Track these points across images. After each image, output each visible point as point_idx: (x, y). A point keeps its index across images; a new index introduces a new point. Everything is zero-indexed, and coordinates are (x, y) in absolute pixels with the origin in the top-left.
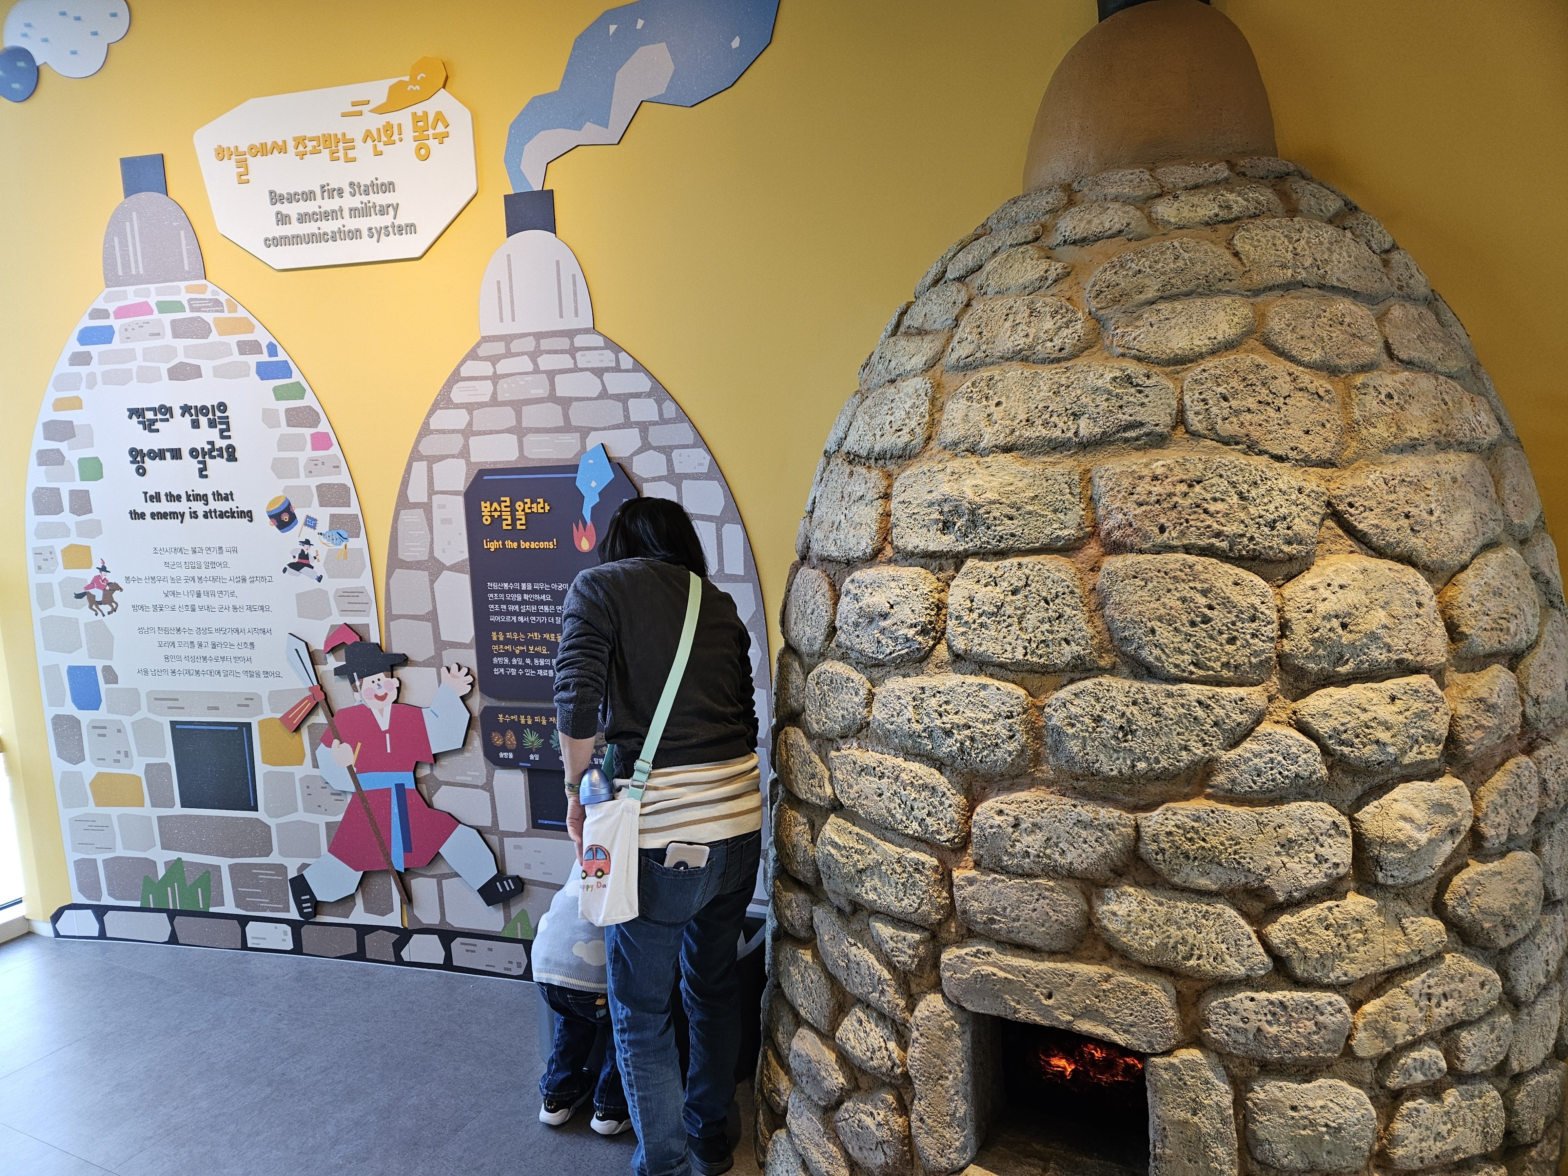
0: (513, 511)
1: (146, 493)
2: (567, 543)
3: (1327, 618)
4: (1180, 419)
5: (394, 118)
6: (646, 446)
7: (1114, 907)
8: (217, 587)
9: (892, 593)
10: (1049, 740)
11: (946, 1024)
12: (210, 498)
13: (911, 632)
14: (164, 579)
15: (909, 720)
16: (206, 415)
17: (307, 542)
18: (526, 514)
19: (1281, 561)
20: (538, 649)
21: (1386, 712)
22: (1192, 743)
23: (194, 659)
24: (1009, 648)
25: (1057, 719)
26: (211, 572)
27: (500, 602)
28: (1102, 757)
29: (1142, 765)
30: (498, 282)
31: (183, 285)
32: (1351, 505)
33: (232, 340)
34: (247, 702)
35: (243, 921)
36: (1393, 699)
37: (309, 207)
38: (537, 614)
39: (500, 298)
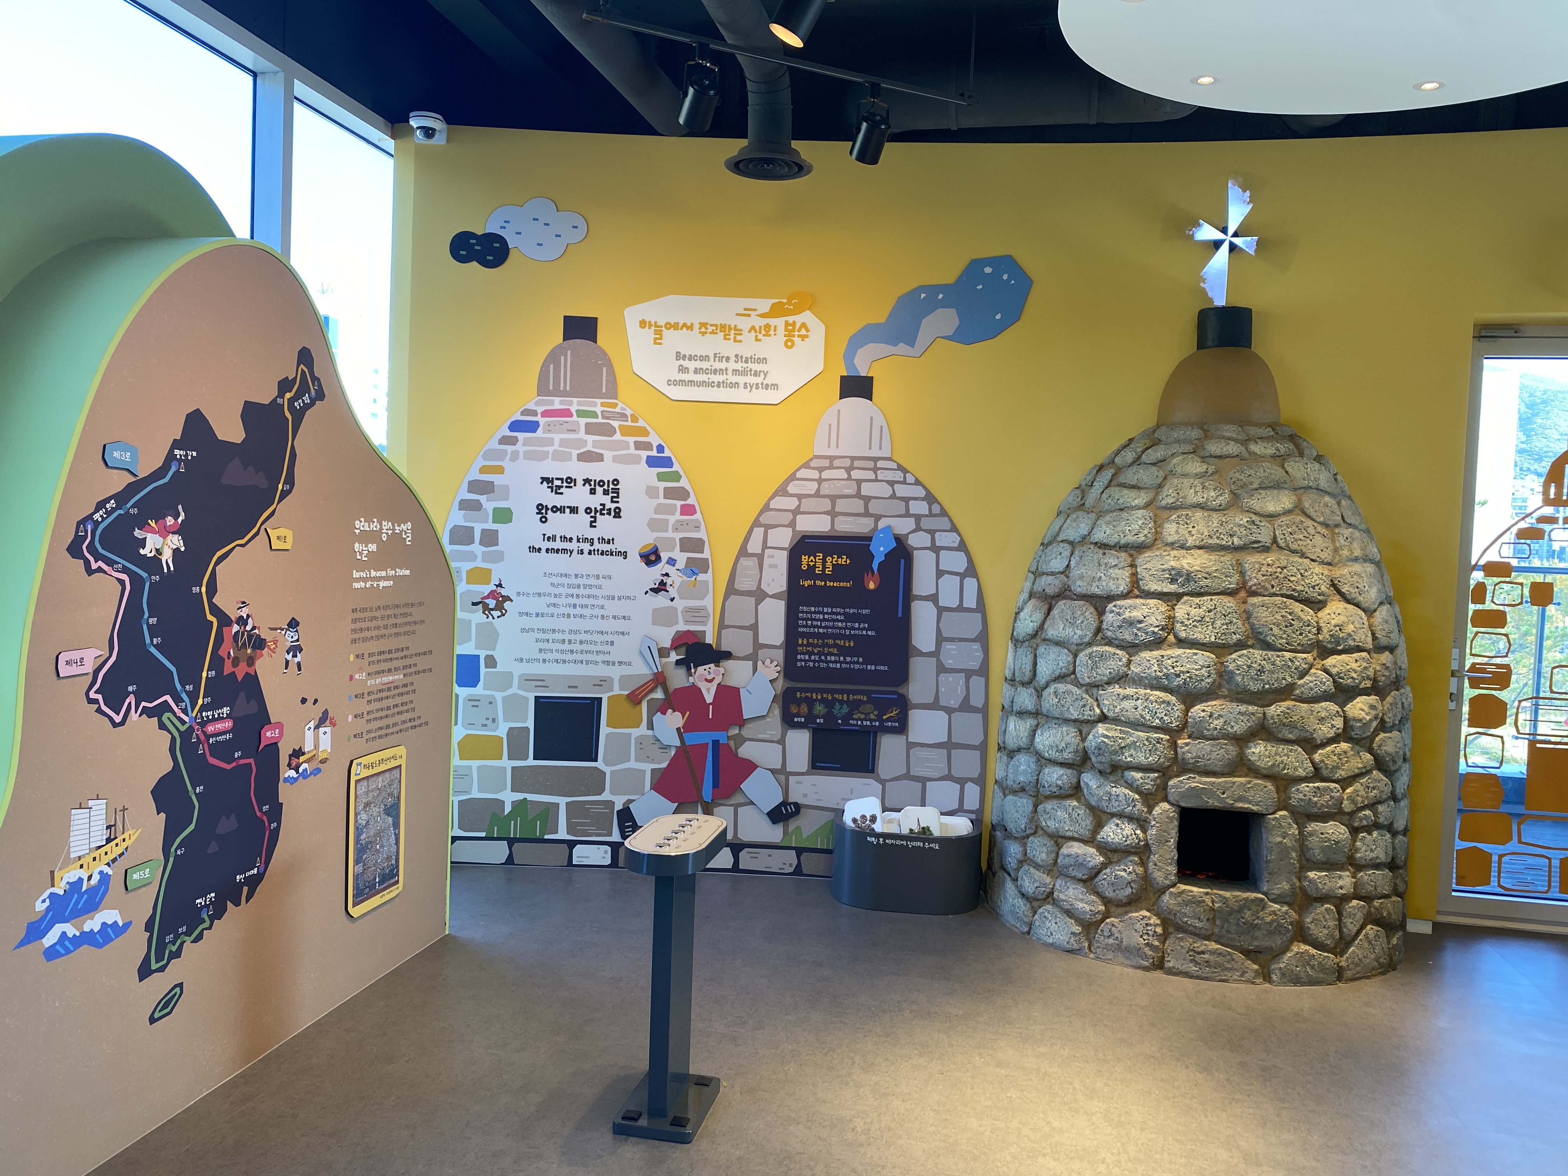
0: (824, 562)
1: (544, 535)
2: (860, 584)
3: (1335, 626)
4: (1275, 540)
5: (773, 322)
6: (918, 529)
7: (1253, 750)
8: (591, 601)
9: (1146, 611)
10: (1226, 677)
11: (1171, 815)
12: (596, 541)
13: (1156, 629)
14: (549, 595)
15: (1155, 671)
16: (601, 486)
17: (667, 575)
18: (833, 565)
19: (1316, 603)
20: (831, 650)
21: (1354, 666)
22: (1287, 677)
23: (563, 652)
24: (1208, 636)
25: (1232, 667)
26: (587, 592)
27: (807, 619)
28: (1251, 683)
29: (1267, 686)
30: (830, 425)
31: (599, 401)
32: (1339, 581)
33: (631, 440)
34: (601, 683)
35: (572, 844)
36: (1356, 661)
37: (704, 365)
38: (833, 627)
39: (830, 434)
